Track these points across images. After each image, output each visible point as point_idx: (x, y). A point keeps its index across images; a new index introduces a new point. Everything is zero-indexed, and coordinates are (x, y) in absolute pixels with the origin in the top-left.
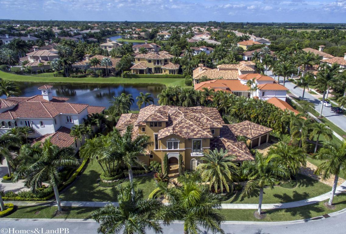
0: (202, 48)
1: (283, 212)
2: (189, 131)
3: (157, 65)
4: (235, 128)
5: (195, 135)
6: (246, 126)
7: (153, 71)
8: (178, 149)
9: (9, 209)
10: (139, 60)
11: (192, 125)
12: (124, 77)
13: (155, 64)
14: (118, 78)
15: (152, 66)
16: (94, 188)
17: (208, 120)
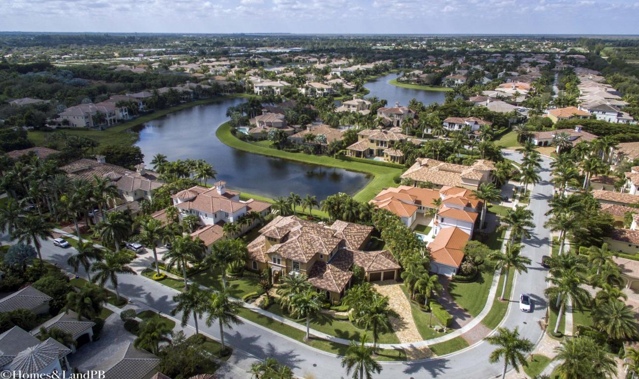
0: (467, 121)
1: (328, 344)
2: (293, 252)
3: (380, 147)
4: (359, 256)
5: (295, 257)
6: (371, 258)
7: (375, 153)
8: (281, 265)
9: (161, 277)
10: (363, 137)
11: (297, 247)
12: (336, 158)
13: (377, 145)
14: (330, 158)
15: (374, 147)
16: (218, 278)
17: (321, 244)
